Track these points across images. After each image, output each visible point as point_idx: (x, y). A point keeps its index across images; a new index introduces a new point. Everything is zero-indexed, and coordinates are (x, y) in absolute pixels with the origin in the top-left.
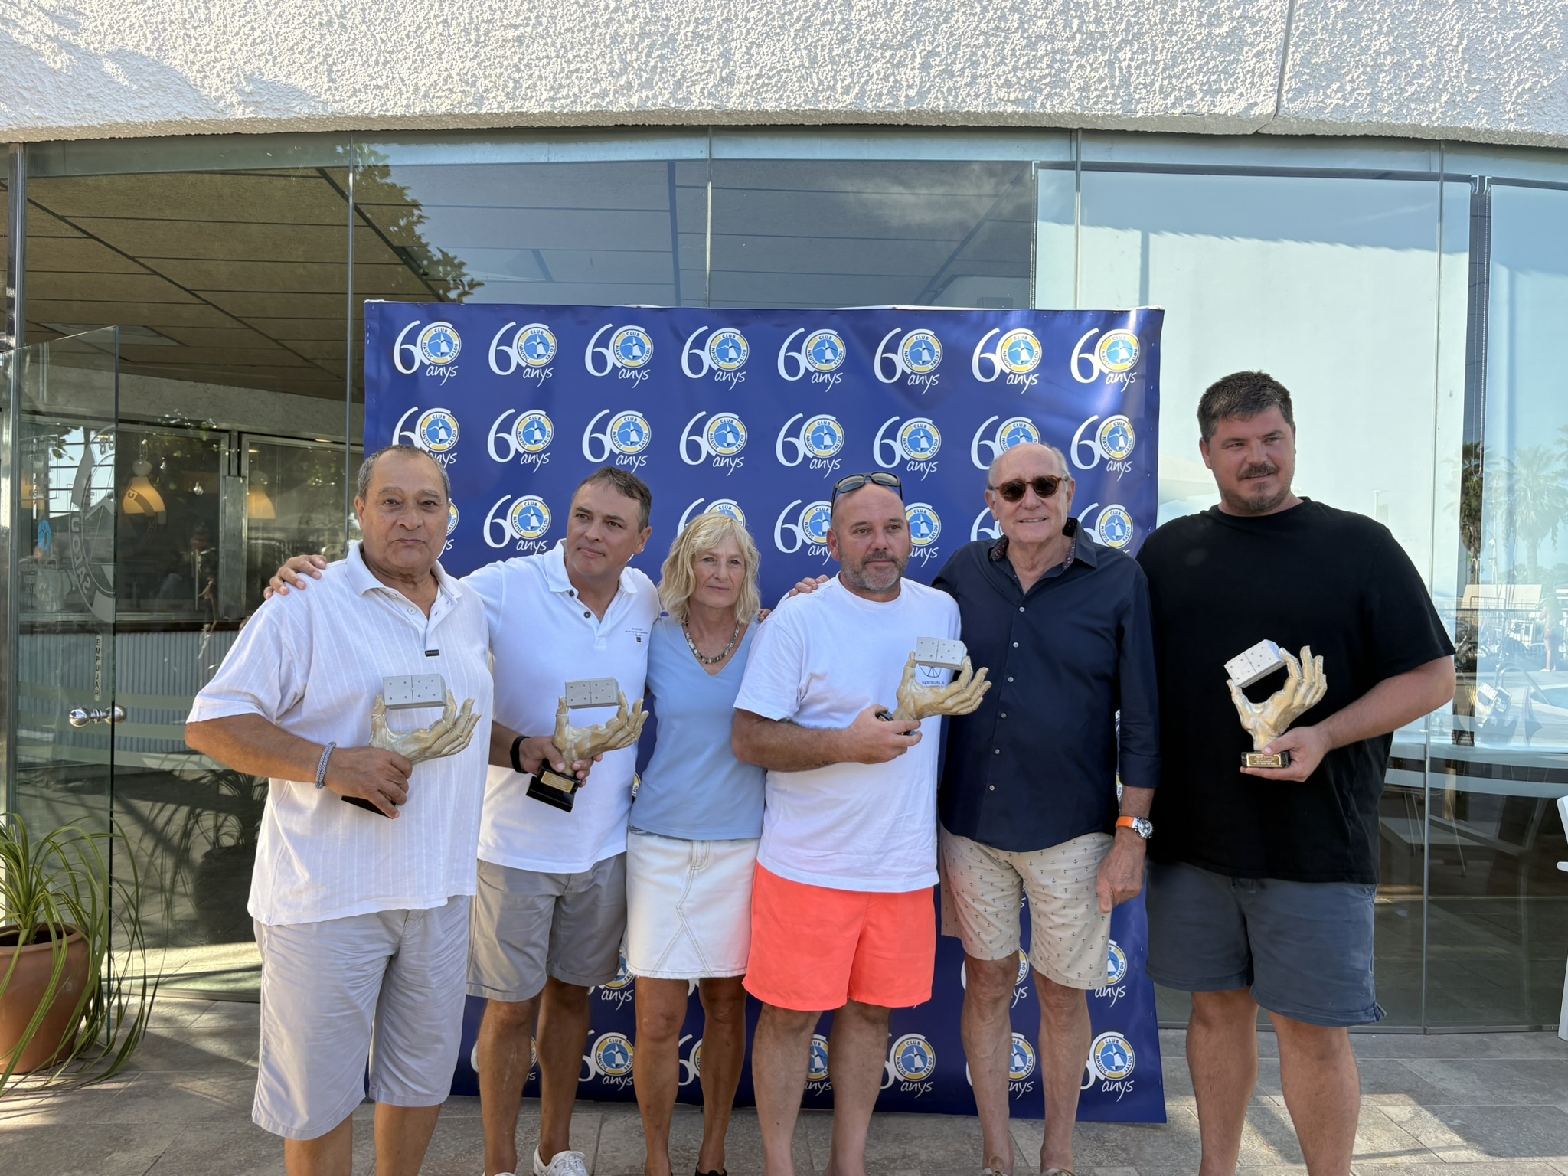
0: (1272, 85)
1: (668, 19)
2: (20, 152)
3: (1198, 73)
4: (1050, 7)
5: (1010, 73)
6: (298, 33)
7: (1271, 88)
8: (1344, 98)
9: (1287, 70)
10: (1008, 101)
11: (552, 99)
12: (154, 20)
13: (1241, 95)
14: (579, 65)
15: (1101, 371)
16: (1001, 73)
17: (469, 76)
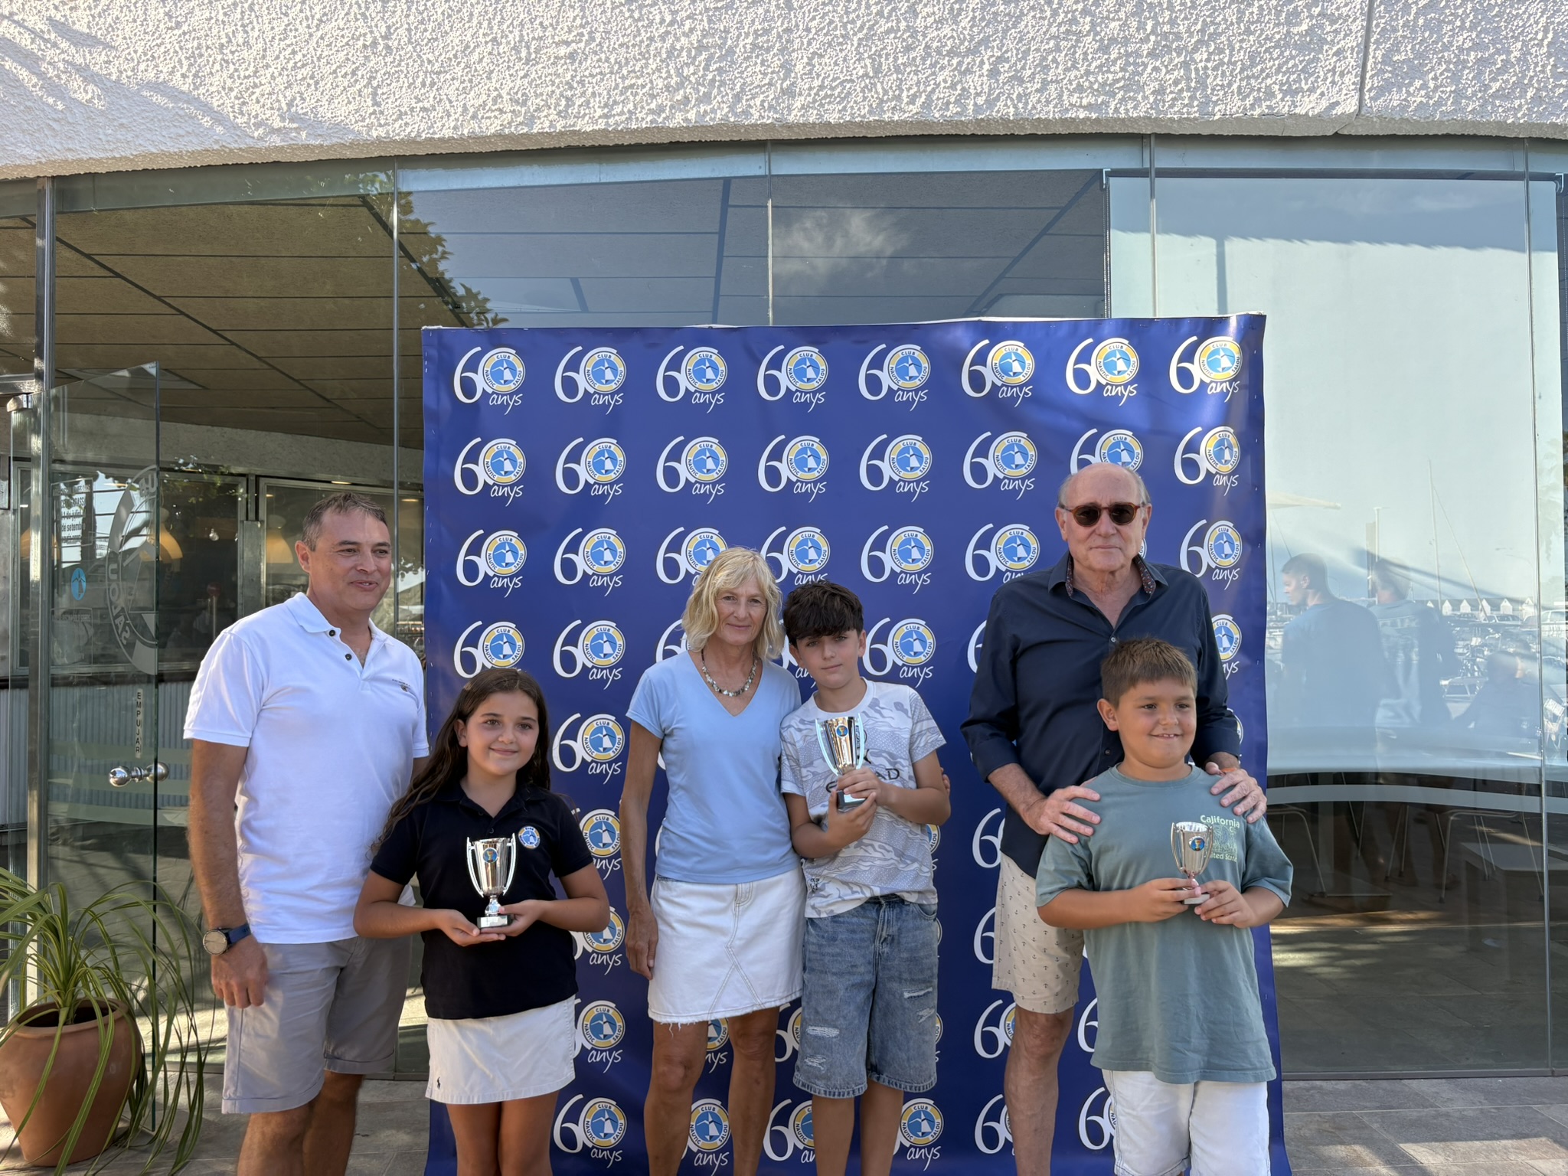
0: (1354, 83)
1: (726, 31)
2: (48, 187)
3: (1278, 71)
4: (1123, 9)
5: (1082, 77)
6: (342, 55)
7: (1353, 87)
8: (1427, 95)
9: (1369, 68)
10: (1081, 106)
11: (605, 116)
12: (189, 46)
13: (1322, 94)
14: (633, 81)
15: (1202, 381)
16: (1072, 78)
17: (519, 95)
